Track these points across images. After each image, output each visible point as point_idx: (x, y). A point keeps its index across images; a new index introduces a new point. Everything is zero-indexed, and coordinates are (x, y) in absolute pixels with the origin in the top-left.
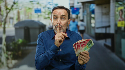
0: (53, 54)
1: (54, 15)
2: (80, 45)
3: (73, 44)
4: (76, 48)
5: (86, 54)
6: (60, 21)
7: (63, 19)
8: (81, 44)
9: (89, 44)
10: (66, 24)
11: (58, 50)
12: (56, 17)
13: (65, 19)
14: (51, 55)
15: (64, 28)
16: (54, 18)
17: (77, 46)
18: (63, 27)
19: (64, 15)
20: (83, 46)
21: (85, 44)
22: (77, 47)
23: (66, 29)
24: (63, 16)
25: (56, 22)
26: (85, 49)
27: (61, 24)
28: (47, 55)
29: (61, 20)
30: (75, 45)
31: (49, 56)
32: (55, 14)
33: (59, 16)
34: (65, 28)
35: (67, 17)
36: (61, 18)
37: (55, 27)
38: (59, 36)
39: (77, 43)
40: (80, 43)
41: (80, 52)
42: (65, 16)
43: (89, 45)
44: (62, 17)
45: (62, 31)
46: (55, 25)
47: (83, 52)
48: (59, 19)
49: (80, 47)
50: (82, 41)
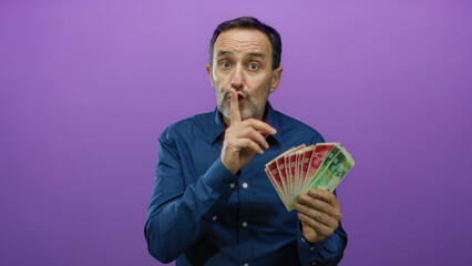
0: (210, 200)
1: (222, 53)
2: (293, 169)
3: (267, 165)
4: (279, 180)
5: (322, 199)
6: (242, 73)
7: (253, 67)
8: (296, 164)
9: (333, 164)
10: (266, 87)
11: (232, 186)
12: (228, 61)
13: (261, 66)
14: (205, 202)
15: (255, 103)
16: (219, 63)
17: (283, 171)
18: (252, 99)
19: (257, 51)
20: (305, 170)
21: (316, 162)
22: (284, 175)
23: (264, 105)
24: (255, 54)
25: (228, 76)
26: (318, 182)
27: (246, 88)
28: (190, 203)
29: (245, 72)
30: (274, 166)
31: (196, 204)
32: (224, 49)
33: (239, 57)
34: (258, 102)
35: (268, 61)
36: (246, 63)
37: (222, 98)
38: (241, 133)
39: (282, 161)
40: (294, 158)
41: (296, 193)
42: (259, 55)
43: (334, 168)
44: (251, 62)
45: (247, 112)
46: (222, 90)
47: (309, 195)
48: (239, 66)
49: (293, 173)
50: (300, 152)
